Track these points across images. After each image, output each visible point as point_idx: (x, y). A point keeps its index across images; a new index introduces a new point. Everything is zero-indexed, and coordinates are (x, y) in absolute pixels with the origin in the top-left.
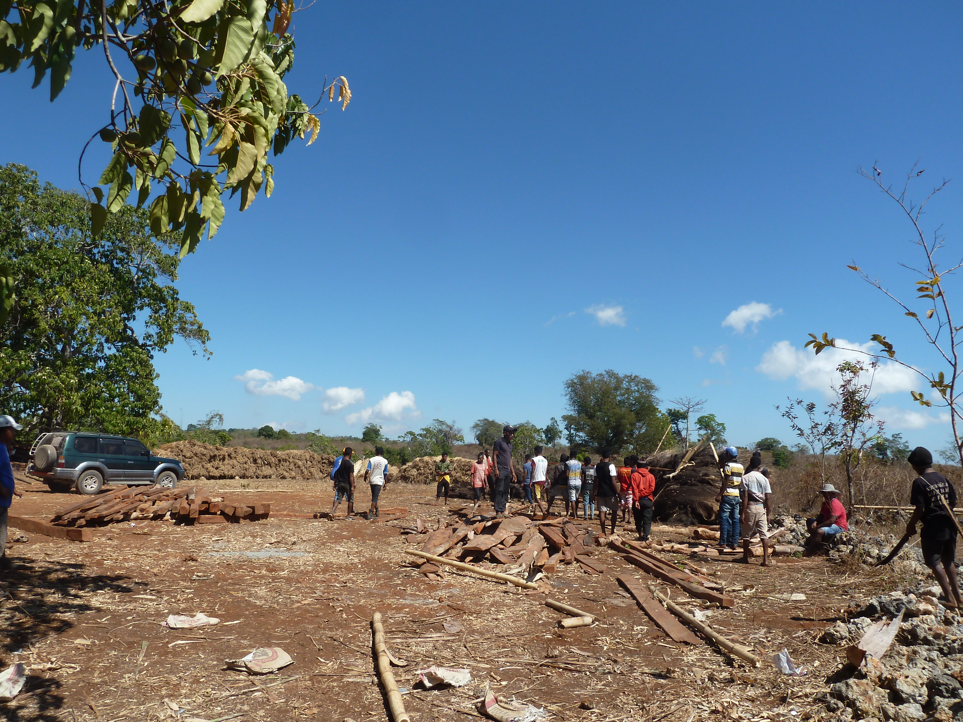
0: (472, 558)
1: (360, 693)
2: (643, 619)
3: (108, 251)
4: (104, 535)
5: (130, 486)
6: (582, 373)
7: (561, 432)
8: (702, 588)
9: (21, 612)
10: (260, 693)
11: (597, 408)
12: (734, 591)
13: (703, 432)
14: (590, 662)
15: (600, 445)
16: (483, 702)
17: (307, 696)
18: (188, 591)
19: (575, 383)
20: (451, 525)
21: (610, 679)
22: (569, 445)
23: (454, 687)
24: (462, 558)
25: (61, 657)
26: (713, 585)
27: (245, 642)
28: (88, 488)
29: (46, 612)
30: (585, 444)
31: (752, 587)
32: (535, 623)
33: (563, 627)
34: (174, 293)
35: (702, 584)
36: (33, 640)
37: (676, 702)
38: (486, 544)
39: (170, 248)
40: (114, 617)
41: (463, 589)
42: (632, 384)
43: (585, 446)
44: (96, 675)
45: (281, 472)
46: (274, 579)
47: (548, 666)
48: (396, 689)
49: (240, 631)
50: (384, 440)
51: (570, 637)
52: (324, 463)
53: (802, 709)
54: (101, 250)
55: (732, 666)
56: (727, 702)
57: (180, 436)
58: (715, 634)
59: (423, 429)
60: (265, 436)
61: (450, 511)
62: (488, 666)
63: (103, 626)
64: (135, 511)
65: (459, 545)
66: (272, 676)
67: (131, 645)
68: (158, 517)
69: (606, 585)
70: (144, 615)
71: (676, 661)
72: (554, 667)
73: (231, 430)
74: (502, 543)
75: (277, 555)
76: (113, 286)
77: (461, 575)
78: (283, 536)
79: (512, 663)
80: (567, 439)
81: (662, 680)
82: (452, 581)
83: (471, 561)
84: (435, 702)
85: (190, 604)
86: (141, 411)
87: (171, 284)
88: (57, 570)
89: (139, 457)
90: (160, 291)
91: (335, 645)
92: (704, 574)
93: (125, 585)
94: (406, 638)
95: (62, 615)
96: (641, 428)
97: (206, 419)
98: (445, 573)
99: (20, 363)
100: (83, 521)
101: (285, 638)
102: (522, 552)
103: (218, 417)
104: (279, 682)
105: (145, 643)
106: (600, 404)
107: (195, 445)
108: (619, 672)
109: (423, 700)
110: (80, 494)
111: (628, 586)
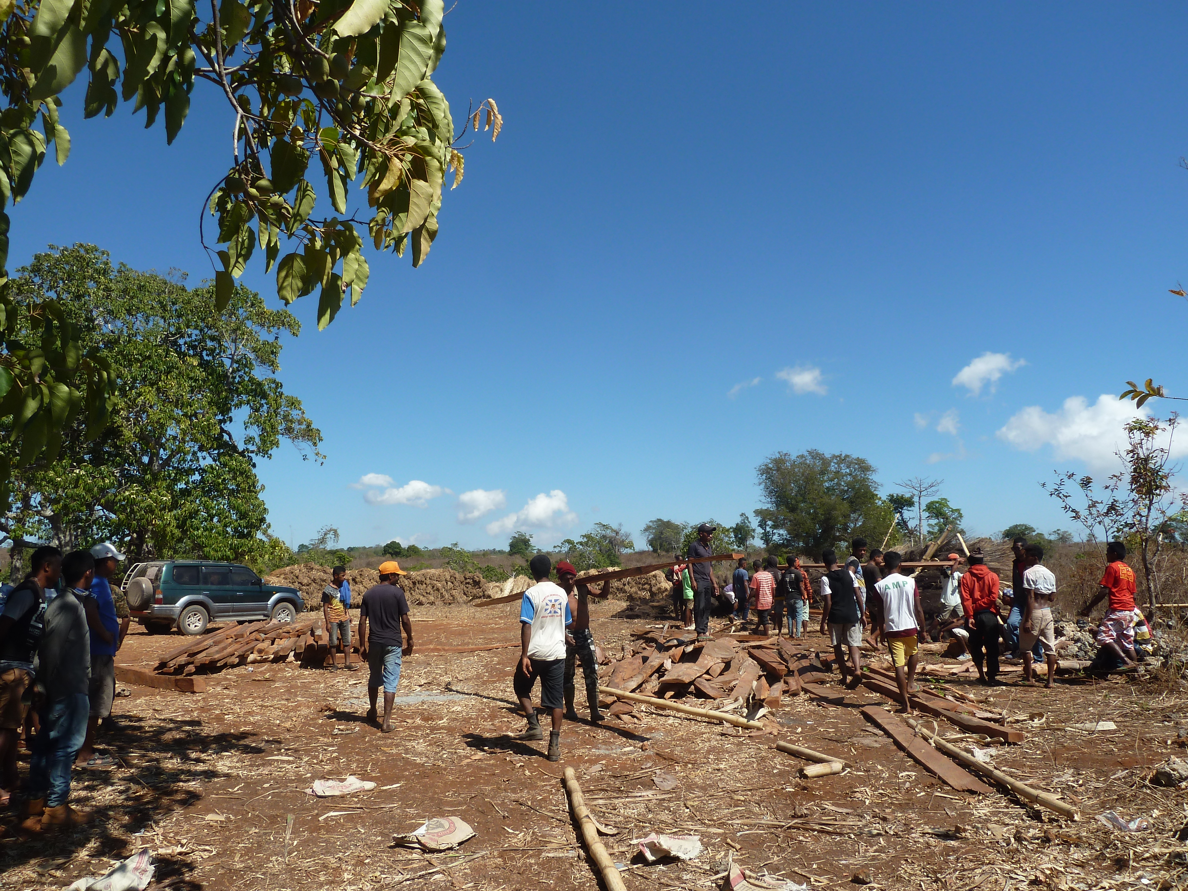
0: (672, 693)
1: (565, 872)
2: (907, 762)
3: (196, 340)
4: (218, 684)
5: (241, 623)
6: (778, 456)
7: (754, 530)
8: (975, 720)
9: (137, 783)
10: (441, 875)
11: (800, 498)
12: (1017, 721)
13: (934, 521)
14: (851, 821)
15: (806, 543)
16: (727, 879)
17: (499, 877)
18: (330, 749)
19: (771, 469)
20: (638, 653)
21: (882, 842)
22: (765, 546)
23: (683, 861)
24: (660, 694)
25: (192, 838)
26: (989, 715)
27: (411, 811)
28: (192, 627)
29: (165, 781)
30: (786, 544)
31: (1041, 715)
32: (768, 773)
33: (806, 777)
34: (277, 387)
35: (974, 715)
36: (157, 817)
37: (980, 871)
38: (689, 675)
39: (269, 332)
40: (248, 785)
41: (668, 732)
42: (842, 465)
43: (787, 546)
44: (236, 859)
45: (417, 597)
46: (433, 729)
47: (798, 829)
48: (612, 865)
49: (403, 796)
50: (535, 552)
51: (818, 789)
52: (468, 583)
53: (1155, 876)
54: (188, 340)
55: (1041, 821)
56: (1048, 869)
57: (292, 560)
58: (1009, 779)
59: (584, 536)
60: (392, 554)
61: (632, 635)
62: (721, 831)
63: (236, 796)
64: (252, 653)
65: (653, 677)
66: (452, 854)
67: (273, 819)
68: (280, 658)
69: (849, 721)
70: (282, 782)
71: (964, 816)
72: (807, 830)
73: (350, 550)
74: (707, 673)
75: (430, 699)
76: (204, 381)
77: (662, 715)
78: (434, 675)
79: (751, 825)
80: (762, 539)
81: (953, 842)
82: (653, 724)
83: (672, 697)
84: (662, 881)
85: (336, 765)
86: (245, 531)
87: (272, 376)
88: (170, 730)
89: (250, 587)
90: (260, 384)
91: (523, 811)
92: (973, 702)
93: (254, 745)
94: (610, 798)
95: (185, 784)
96: (857, 520)
97: (317, 536)
98: (642, 714)
99: (104, 481)
100: (191, 668)
101: (460, 804)
102: (734, 683)
103: (332, 532)
104: (461, 861)
105: (290, 817)
106: (803, 493)
107: (312, 569)
108: (892, 833)
109: (646, 878)
110: (183, 635)
111: (879, 721)
